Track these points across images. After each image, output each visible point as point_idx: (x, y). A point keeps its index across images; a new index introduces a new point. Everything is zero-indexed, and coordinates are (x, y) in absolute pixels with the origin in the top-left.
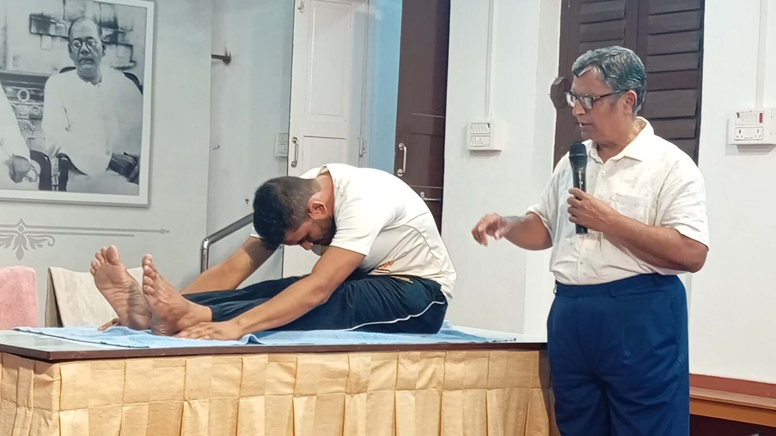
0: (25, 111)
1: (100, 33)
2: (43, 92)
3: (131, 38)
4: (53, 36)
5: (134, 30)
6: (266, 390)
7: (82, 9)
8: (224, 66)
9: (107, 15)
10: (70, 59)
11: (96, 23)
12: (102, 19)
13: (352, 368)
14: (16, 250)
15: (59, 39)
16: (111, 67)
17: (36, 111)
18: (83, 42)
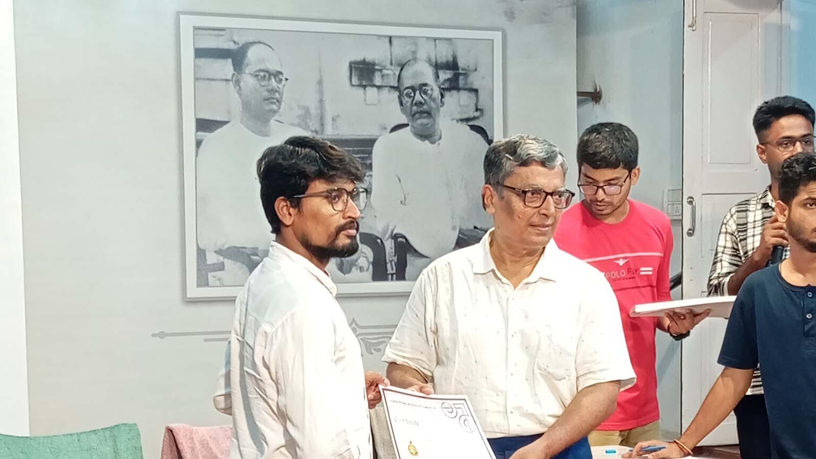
1: (437, 77)
2: (371, 158)
3: (475, 81)
4: (379, 87)
5: (478, 69)
7: (413, 49)
8: (593, 106)
9: (444, 54)
10: (402, 114)
11: (431, 65)
15: (386, 90)
16: (452, 120)
18: (417, 90)
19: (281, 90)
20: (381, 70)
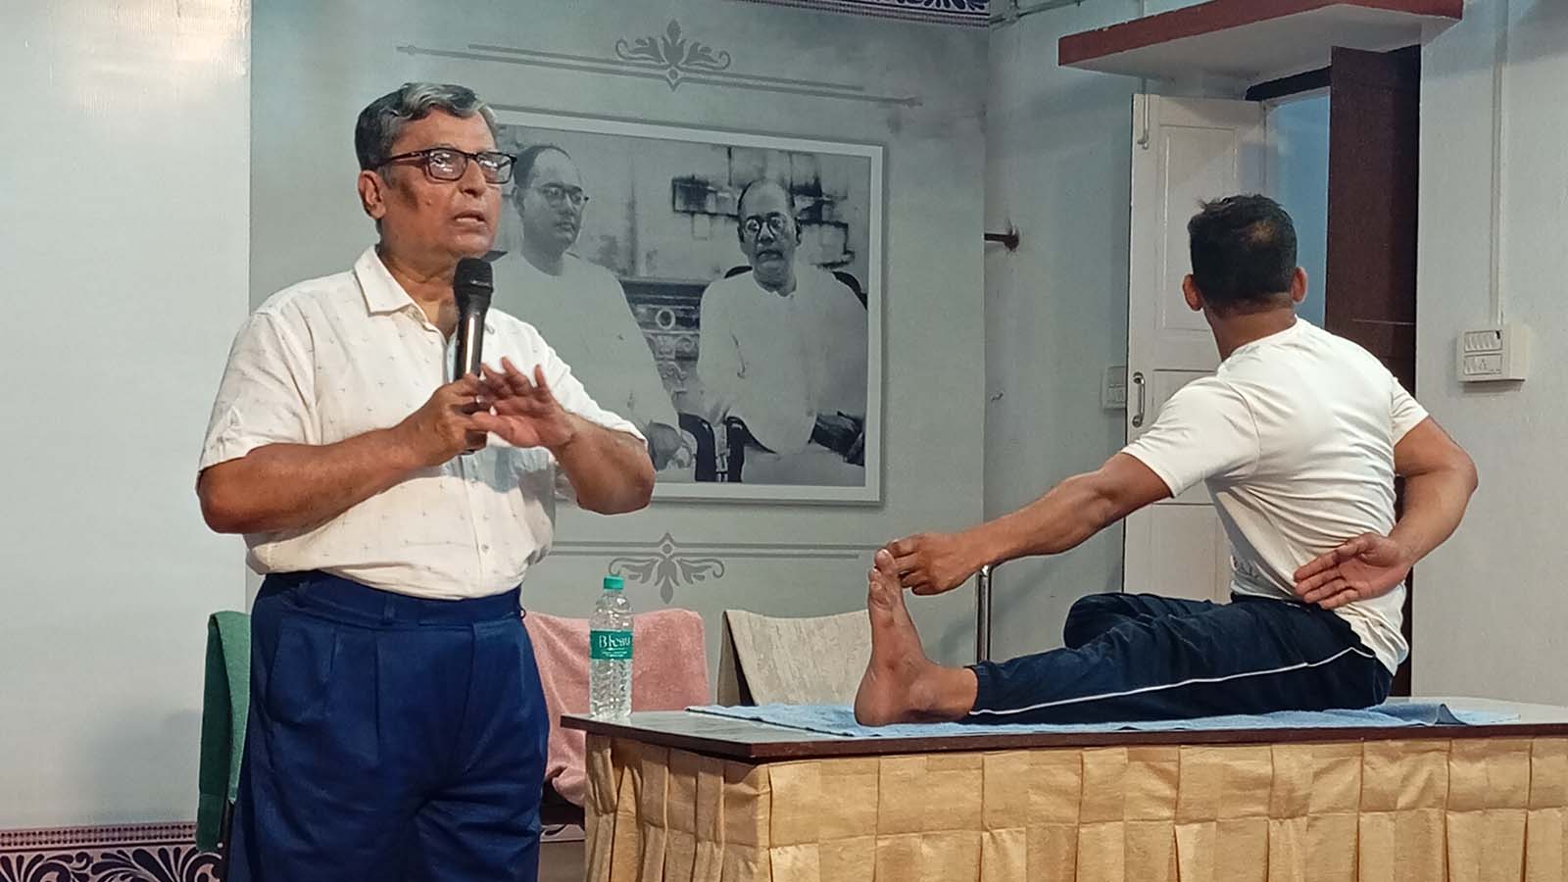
0: (668, 347)
2: (698, 311)
3: (844, 212)
4: (713, 215)
5: (849, 195)
6: (1125, 811)
7: (760, 166)
8: (1008, 254)
9: (802, 174)
10: (742, 254)
11: (784, 187)
12: (794, 179)
13: (1277, 772)
14: (661, 584)
15: (722, 219)
16: (812, 264)
17: (687, 346)
18: (763, 221)
19: (578, 214)
20: (715, 192)
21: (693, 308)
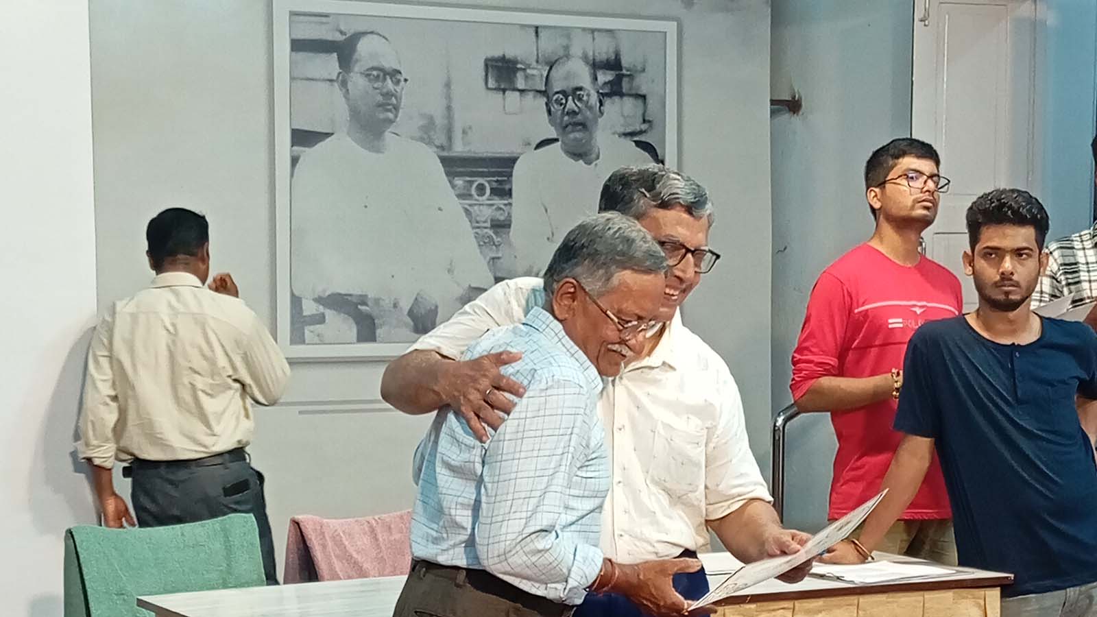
0: (484, 216)
2: (510, 182)
3: (644, 84)
5: (647, 70)
7: (565, 42)
9: (603, 49)
10: (550, 126)
11: (587, 63)
12: (596, 54)
15: (531, 95)
16: (614, 134)
17: (501, 214)
18: (568, 96)
19: (398, 95)
20: (524, 70)
21: (506, 178)
